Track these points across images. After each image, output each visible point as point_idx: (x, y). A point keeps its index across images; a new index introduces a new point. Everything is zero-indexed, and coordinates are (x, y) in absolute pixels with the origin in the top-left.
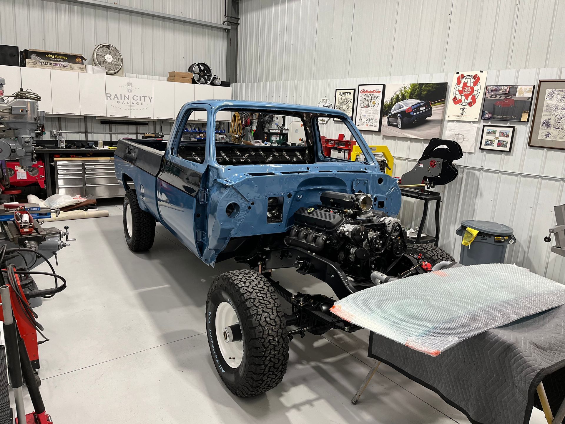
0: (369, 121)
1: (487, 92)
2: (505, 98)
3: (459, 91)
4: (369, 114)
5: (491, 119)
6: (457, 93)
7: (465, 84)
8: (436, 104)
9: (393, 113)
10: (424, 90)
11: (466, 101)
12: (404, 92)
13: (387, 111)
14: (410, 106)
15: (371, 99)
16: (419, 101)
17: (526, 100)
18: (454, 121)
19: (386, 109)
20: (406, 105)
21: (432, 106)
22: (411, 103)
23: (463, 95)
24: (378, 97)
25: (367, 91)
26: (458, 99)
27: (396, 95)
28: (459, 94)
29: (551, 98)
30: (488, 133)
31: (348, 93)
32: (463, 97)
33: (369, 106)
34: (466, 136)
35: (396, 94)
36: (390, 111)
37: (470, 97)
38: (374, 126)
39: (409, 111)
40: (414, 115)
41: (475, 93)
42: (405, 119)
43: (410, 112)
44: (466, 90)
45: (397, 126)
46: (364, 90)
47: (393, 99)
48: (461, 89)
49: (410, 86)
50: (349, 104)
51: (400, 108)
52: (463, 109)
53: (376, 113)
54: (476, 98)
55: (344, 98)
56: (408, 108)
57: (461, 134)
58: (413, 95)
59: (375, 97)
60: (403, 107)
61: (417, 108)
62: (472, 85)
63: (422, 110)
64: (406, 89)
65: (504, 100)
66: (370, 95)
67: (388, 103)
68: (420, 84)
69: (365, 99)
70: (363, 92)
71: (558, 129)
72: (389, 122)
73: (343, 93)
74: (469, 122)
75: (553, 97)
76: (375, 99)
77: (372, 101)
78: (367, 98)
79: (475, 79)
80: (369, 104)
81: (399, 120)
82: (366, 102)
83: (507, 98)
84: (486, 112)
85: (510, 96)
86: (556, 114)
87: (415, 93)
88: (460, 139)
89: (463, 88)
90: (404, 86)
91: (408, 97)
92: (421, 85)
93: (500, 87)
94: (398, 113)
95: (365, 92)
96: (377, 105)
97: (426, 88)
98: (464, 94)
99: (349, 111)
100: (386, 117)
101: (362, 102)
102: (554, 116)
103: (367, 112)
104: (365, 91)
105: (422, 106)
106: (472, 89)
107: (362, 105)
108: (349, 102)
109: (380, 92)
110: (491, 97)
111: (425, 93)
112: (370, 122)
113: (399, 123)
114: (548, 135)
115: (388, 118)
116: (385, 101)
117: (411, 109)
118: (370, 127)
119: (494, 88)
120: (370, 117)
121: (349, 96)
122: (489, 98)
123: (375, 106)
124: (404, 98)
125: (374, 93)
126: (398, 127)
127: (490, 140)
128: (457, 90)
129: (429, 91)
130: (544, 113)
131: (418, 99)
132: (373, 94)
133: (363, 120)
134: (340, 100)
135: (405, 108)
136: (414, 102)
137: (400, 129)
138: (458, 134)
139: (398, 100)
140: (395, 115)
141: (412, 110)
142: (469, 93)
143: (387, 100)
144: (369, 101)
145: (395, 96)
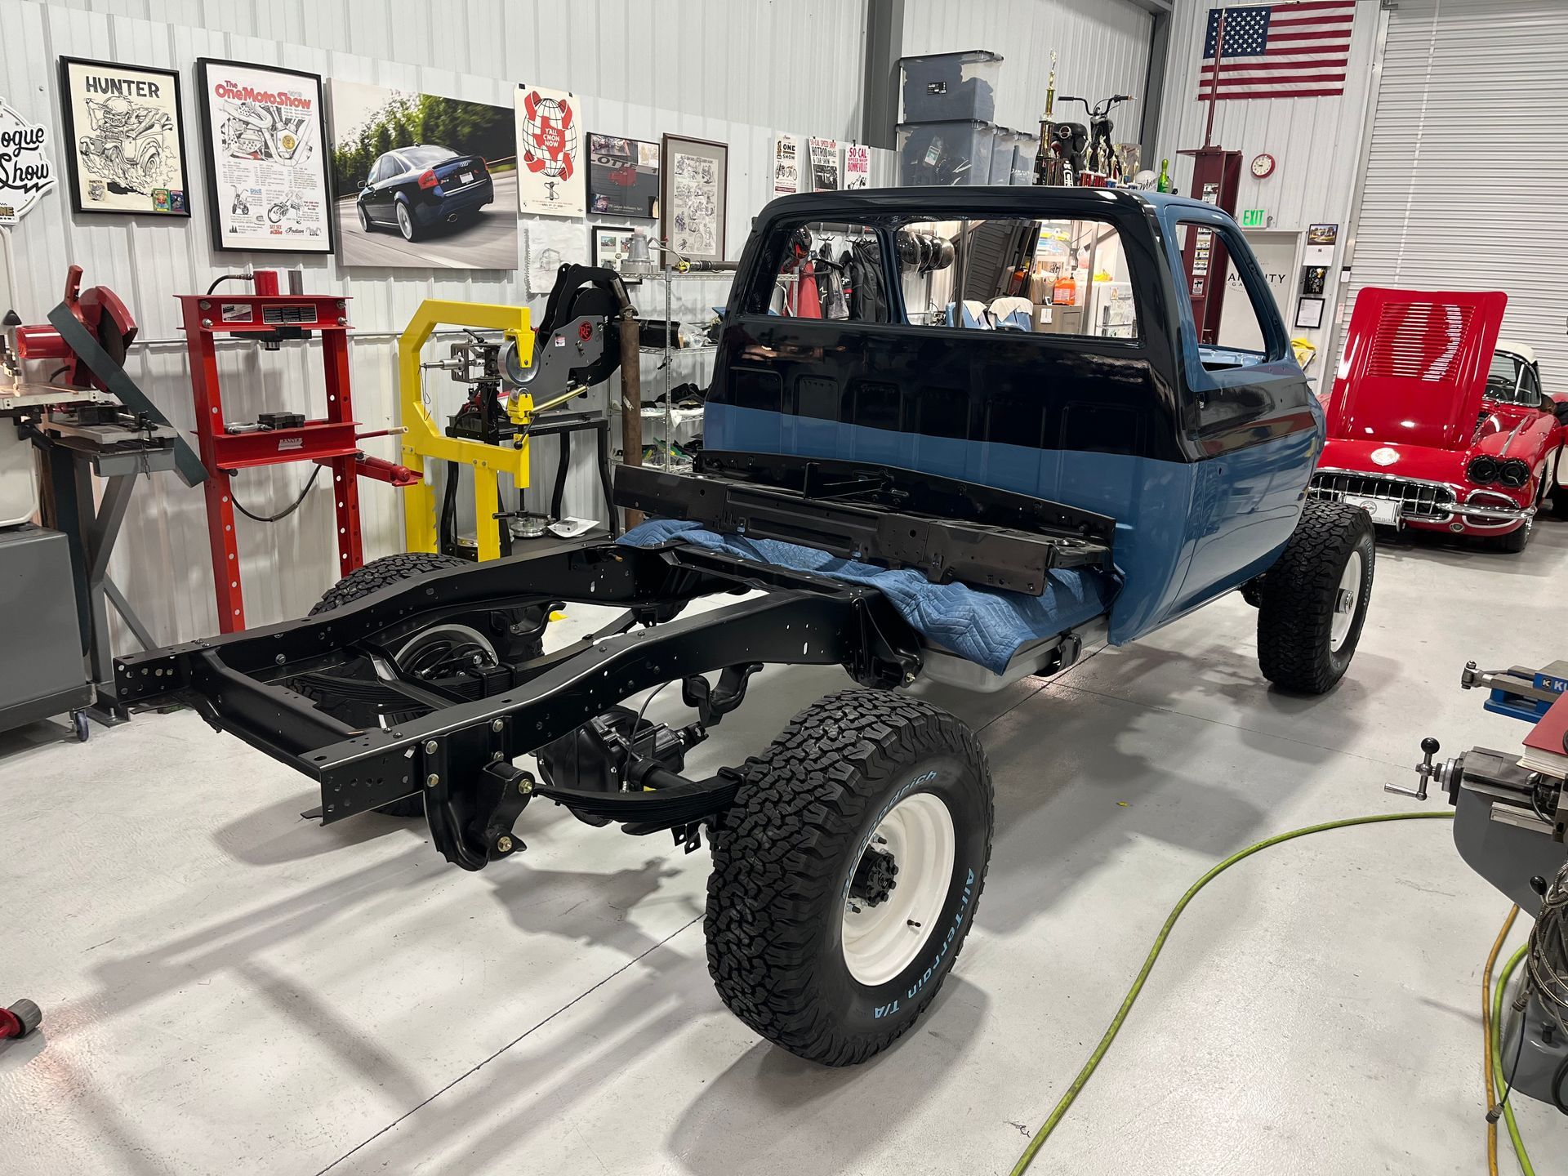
0: (283, 213)
1: (592, 148)
2: (623, 165)
3: (535, 136)
4: (274, 187)
5: (606, 213)
6: (531, 140)
7: (546, 121)
8: (500, 168)
9: (377, 186)
10: (464, 123)
11: (553, 164)
12: (404, 120)
13: (354, 178)
14: (428, 166)
15: (274, 128)
16: (453, 155)
17: (651, 173)
18: (537, 215)
19: (349, 172)
20: (418, 162)
21: (489, 171)
22: (433, 158)
23: (544, 147)
24: (301, 122)
25: (249, 93)
26: (536, 159)
27: (378, 125)
28: (536, 146)
29: (681, 172)
30: (603, 244)
31: (146, 87)
32: (547, 155)
33: (268, 155)
34: (564, 254)
35: (377, 121)
36: (366, 178)
37: (560, 156)
38: (307, 233)
39: (428, 185)
40: (445, 197)
41: (568, 146)
42: (420, 209)
43: (434, 187)
44: (549, 137)
45: (397, 232)
46: (235, 86)
47: (367, 137)
48: (538, 131)
49: (418, 103)
50: (159, 138)
51: (398, 170)
52: (552, 185)
53: (304, 181)
54: (572, 160)
55: (119, 105)
56: (422, 172)
57: (552, 250)
58: (433, 131)
59: (287, 122)
60: (408, 169)
61: (450, 175)
62: (560, 127)
63: (465, 184)
64: (410, 111)
65: (620, 169)
66: (267, 110)
67: (353, 150)
68: (447, 101)
69: (247, 123)
70: (228, 90)
71: (694, 231)
72: (369, 219)
73: (114, 85)
74: (564, 219)
75: (683, 170)
76: (292, 127)
77: (281, 135)
78: (253, 120)
79: (563, 112)
80: (267, 146)
81: (401, 211)
82: (249, 135)
83: (625, 165)
84: (598, 196)
85: (629, 163)
86: (690, 203)
87: (437, 126)
88: (554, 263)
89: (543, 132)
90: (399, 99)
91: (419, 137)
92: (452, 104)
93: (612, 140)
94: (396, 188)
95: (238, 95)
96: (306, 153)
97: (466, 117)
98: (547, 146)
99: (164, 169)
100: (355, 201)
101: (231, 133)
102: (688, 207)
103: (264, 177)
104: (240, 88)
105: (463, 171)
106: (561, 134)
107: (234, 147)
108: (157, 128)
109: (307, 104)
110: (599, 160)
111: (467, 130)
112: (288, 216)
113: (403, 223)
114: (684, 244)
115: (361, 204)
116: (338, 142)
117: (434, 177)
118: (291, 236)
119: (603, 140)
120: (283, 199)
121: (150, 102)
122: (597, 163)
123: (296, 156)
124: (405, 140)
125: (281, 103)
126: (403, 236)
127: (609, 262)
128: (530, 132)
129: (475, 125)
130: (676, 201)
131: (450, 147)
132: (279, 110)
133: (254, 211)
134: (100, 114)
135: (414, 173)
136: (437, 155)
137: (410, 241)
138: (548, 250)
139: (385, 143)
140: (385, 195)
141: (439, 181)
142: (556, 144)
143: (347, 138)
144: (267, 136)
145: (373, 127)
